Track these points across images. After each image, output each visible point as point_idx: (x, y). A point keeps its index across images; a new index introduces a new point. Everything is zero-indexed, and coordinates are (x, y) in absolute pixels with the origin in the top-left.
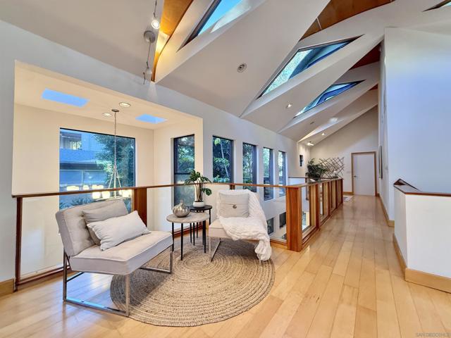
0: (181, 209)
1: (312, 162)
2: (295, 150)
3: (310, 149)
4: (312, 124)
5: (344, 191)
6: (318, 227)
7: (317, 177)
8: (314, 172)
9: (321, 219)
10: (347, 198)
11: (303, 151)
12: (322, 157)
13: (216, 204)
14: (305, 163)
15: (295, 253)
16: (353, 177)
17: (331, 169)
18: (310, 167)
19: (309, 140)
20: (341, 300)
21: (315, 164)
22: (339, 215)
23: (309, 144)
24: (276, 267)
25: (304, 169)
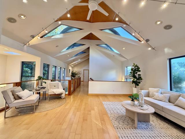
0: (38, 88)
1: (73, 71)
2: (68, 68)
3: (73, 67)
4: (74, 61)
5: (81, 80)
6: (74, 90)
7: (74, 77)
8: (73, 75)
9: (75, 88)
10: (82, 83)
11: (70, 68)
12: (76, 70)
13: (48, 86)
14: (71, 72)
15: (70, 96)
16: (84, 76)
17: (78, 74)
18: (72, 73)
19: (72, 65)
20: (78, 100)
21: (74, 72)
22: (79, 87)
23: (72, 66)
24: (66, 99)
25: (70, 74)
